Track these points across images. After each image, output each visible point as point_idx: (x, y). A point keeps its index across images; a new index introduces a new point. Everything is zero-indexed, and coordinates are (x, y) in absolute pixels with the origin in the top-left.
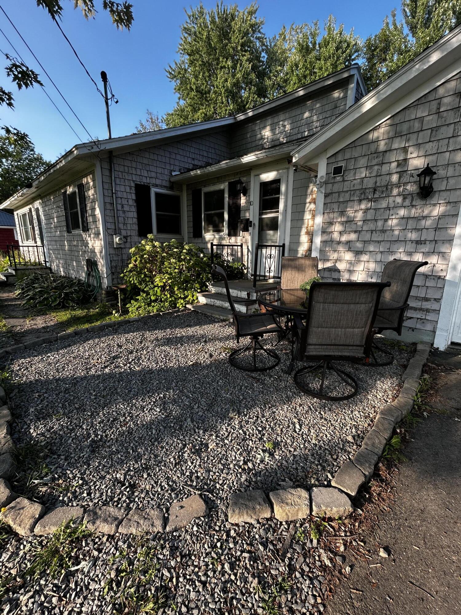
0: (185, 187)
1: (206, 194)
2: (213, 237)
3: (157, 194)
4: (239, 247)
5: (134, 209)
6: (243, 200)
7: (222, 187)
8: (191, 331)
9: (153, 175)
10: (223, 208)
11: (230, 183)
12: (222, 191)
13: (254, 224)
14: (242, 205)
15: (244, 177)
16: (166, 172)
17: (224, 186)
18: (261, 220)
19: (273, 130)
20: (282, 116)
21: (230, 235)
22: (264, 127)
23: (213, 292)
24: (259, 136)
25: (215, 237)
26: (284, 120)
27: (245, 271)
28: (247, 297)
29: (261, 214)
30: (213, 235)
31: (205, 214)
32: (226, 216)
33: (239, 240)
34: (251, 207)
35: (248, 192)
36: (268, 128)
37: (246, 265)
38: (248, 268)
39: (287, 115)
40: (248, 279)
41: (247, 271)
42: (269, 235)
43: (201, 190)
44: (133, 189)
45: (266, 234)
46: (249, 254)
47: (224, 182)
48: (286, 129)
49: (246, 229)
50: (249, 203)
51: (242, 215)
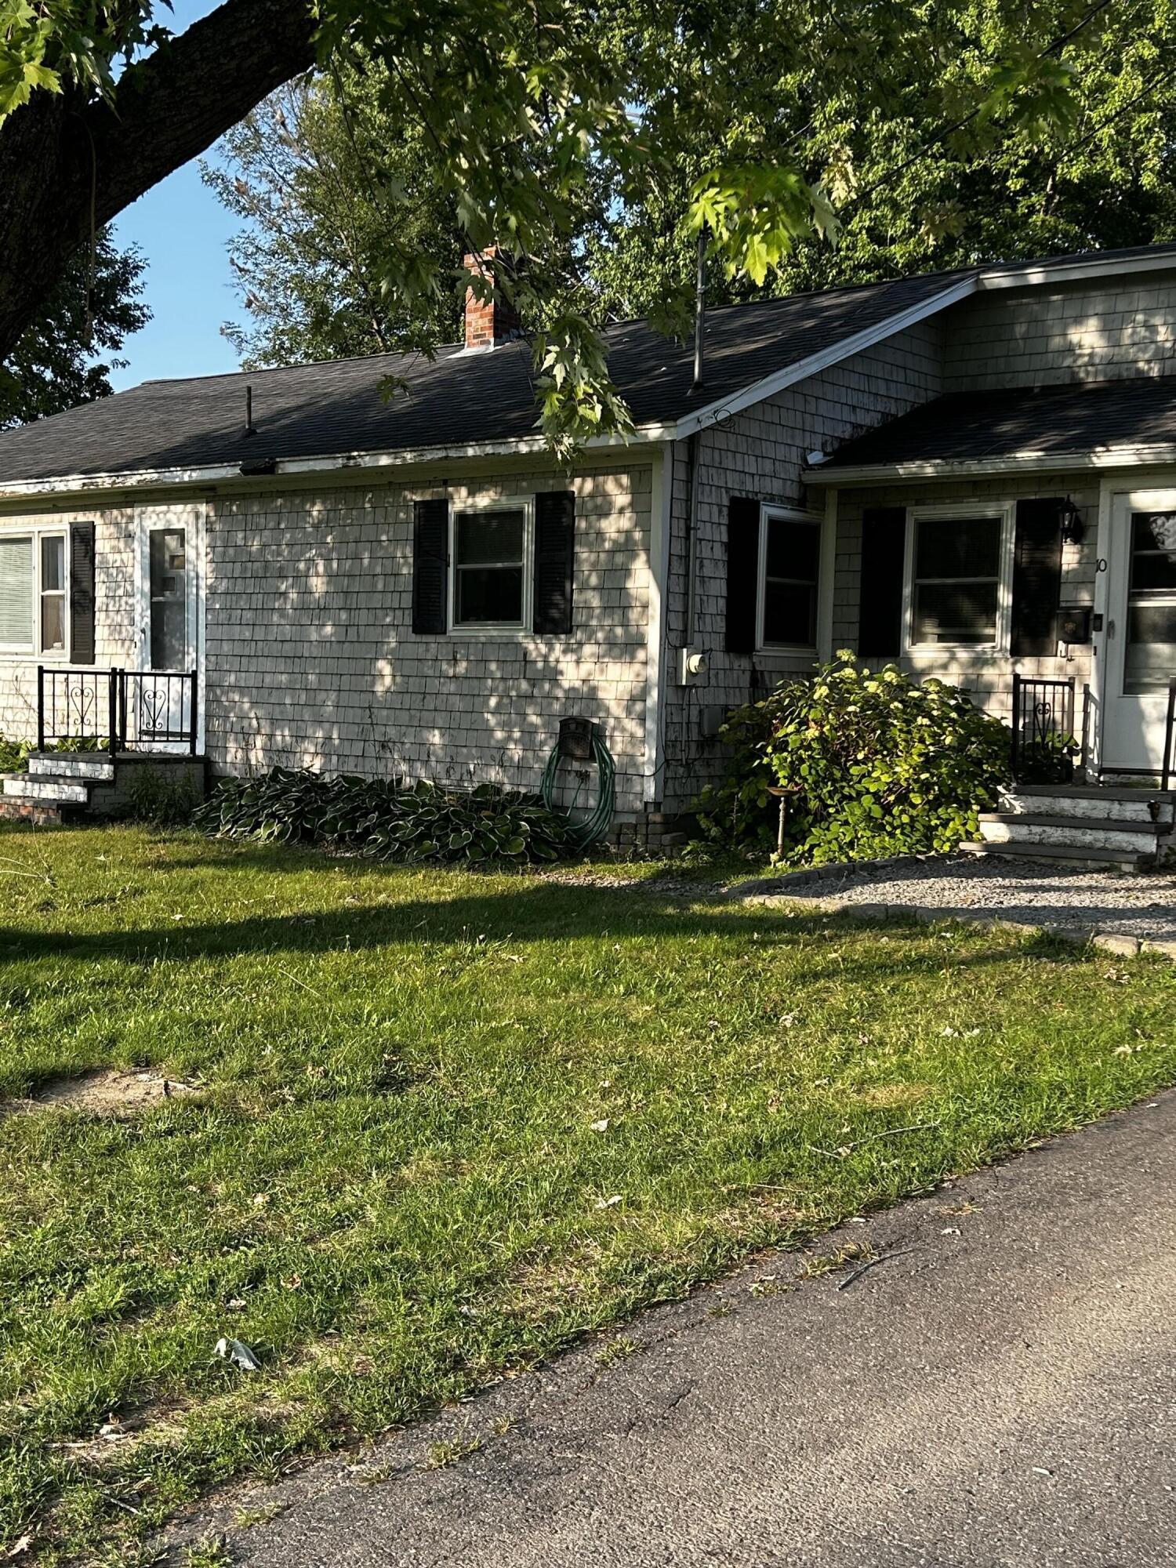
0: (832, 498)
1: (923, 528)
2: (947, 655)
3: (773, 523)
4: (1067, 689)
5: (722, 572)
6: (1069, 557)
7: (990, 512)
9: (768, 466)
10: (994, 569)
11: (1019, 503)
12: (995, 525)
13: (1111, 625)
14: (1065, 568)
15: (1075, 491)
16: (794, 456)
17: (1004, 509)
18: (1134, 615)
19: (1109, 330)
20: (1141, 298)
21: (1017, 652)
22: (1079, 319)
23: (1018, 811)
25: (953, 658)
26: (1148, 311)
27: (1077, 761)
28: (1148, 818)
29: (1133, 596)
30: (949, 650)
31: (915, 585)
32: (1005, 597)
33: (1051, 668)
34: (1100, 577)
35: (1090, 533)
36: (1093, 323)
37: (1079, 741)
38: (1085, 750)
39: (1163, 297)
41: (1084, 760)
42: (1158, 656)
43: (900, 516)
44: (725, 511)
45: (1148, 654)
46: (1092, 708)
47: (999, 498)
48: (1160, 338)
49: (1080, 637)
50: (1090, 565)
51: (1066, 594)
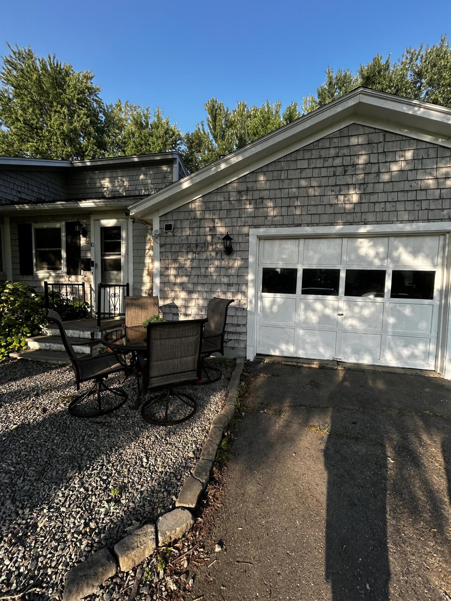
0: (8, 220)
1: (37, 230)
2: (48, 275)
4: (80, 286)
6: (83, 241)
7: (58, 225)
8: (15, 386)
10: (60, 246)
11: (67, 223)
12: (59, 230)
13: (96, 265)
14: (82, 245)
15: (83, 219)
17: (60, 225)
18: (103, 261)
19: (111, 182)
20: (120, 173)
21: (69, 273)
22: (104, 178)
23: (49, 334)
24: (98, 185)
25: (50, 275)
26: (122, 177)
27: (89, 310)
28: (90, 337)
29: (103, 255)
30: (48, 272)
31: (36, 251)
32: (64, 254)
33: (80, 279)
34: (92, 248)
35: (88, 234)
36: (107, 180)
37: (89, 303)
38: (91, 307)
39: (125, 173)
40: (92, 317)
41: (91, 310)
42: (113, 274)
43: (30, 226)
45: (110, 274)
46: (93, 292)
47: (60, 221)
48: (125, 184)
49: (87, 269)
50: (89, 243)
51: (82, 254)
